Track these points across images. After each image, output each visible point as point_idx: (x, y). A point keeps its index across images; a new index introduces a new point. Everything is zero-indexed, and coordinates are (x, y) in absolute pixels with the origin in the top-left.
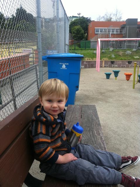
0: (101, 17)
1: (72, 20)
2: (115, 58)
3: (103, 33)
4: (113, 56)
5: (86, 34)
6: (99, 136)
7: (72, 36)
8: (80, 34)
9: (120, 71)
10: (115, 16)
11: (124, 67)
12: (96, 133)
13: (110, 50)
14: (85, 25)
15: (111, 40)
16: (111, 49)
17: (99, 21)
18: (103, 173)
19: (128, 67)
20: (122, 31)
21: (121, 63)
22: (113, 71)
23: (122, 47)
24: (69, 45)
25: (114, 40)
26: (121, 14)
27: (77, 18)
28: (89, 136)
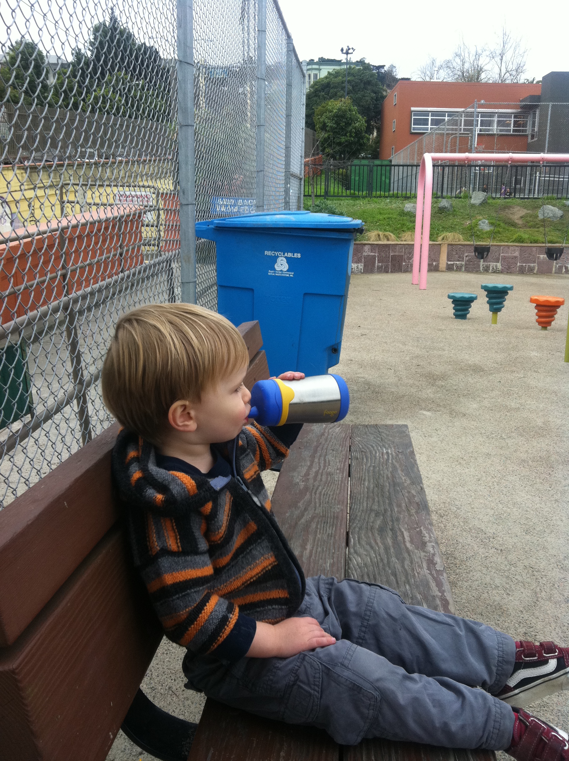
0: (438, 64)
1: (316, 76)
2: (493, 235)
3: (445, 128)
4: (485, 226)
5: (375, 134)
6: (423, 554)
7: (314, 141)
8: (351, 132)
9: (511, 289)
10: (498, 59)
11: (530, 271)
12: (412, 542)
13: (473, 201)
14: (369, 95)
15: (476, 160)
16: (478, 197)
17: (428, 79)
18: (439, 704)
19: (545, 271)
20: (525, 125)
21: (517, 254)
22: (485, 288)
23: (522, 191)
24: (302, 176)
25: (490, 160)
26: (521, 53)
27: (337, 68)
28: (382, 551)
